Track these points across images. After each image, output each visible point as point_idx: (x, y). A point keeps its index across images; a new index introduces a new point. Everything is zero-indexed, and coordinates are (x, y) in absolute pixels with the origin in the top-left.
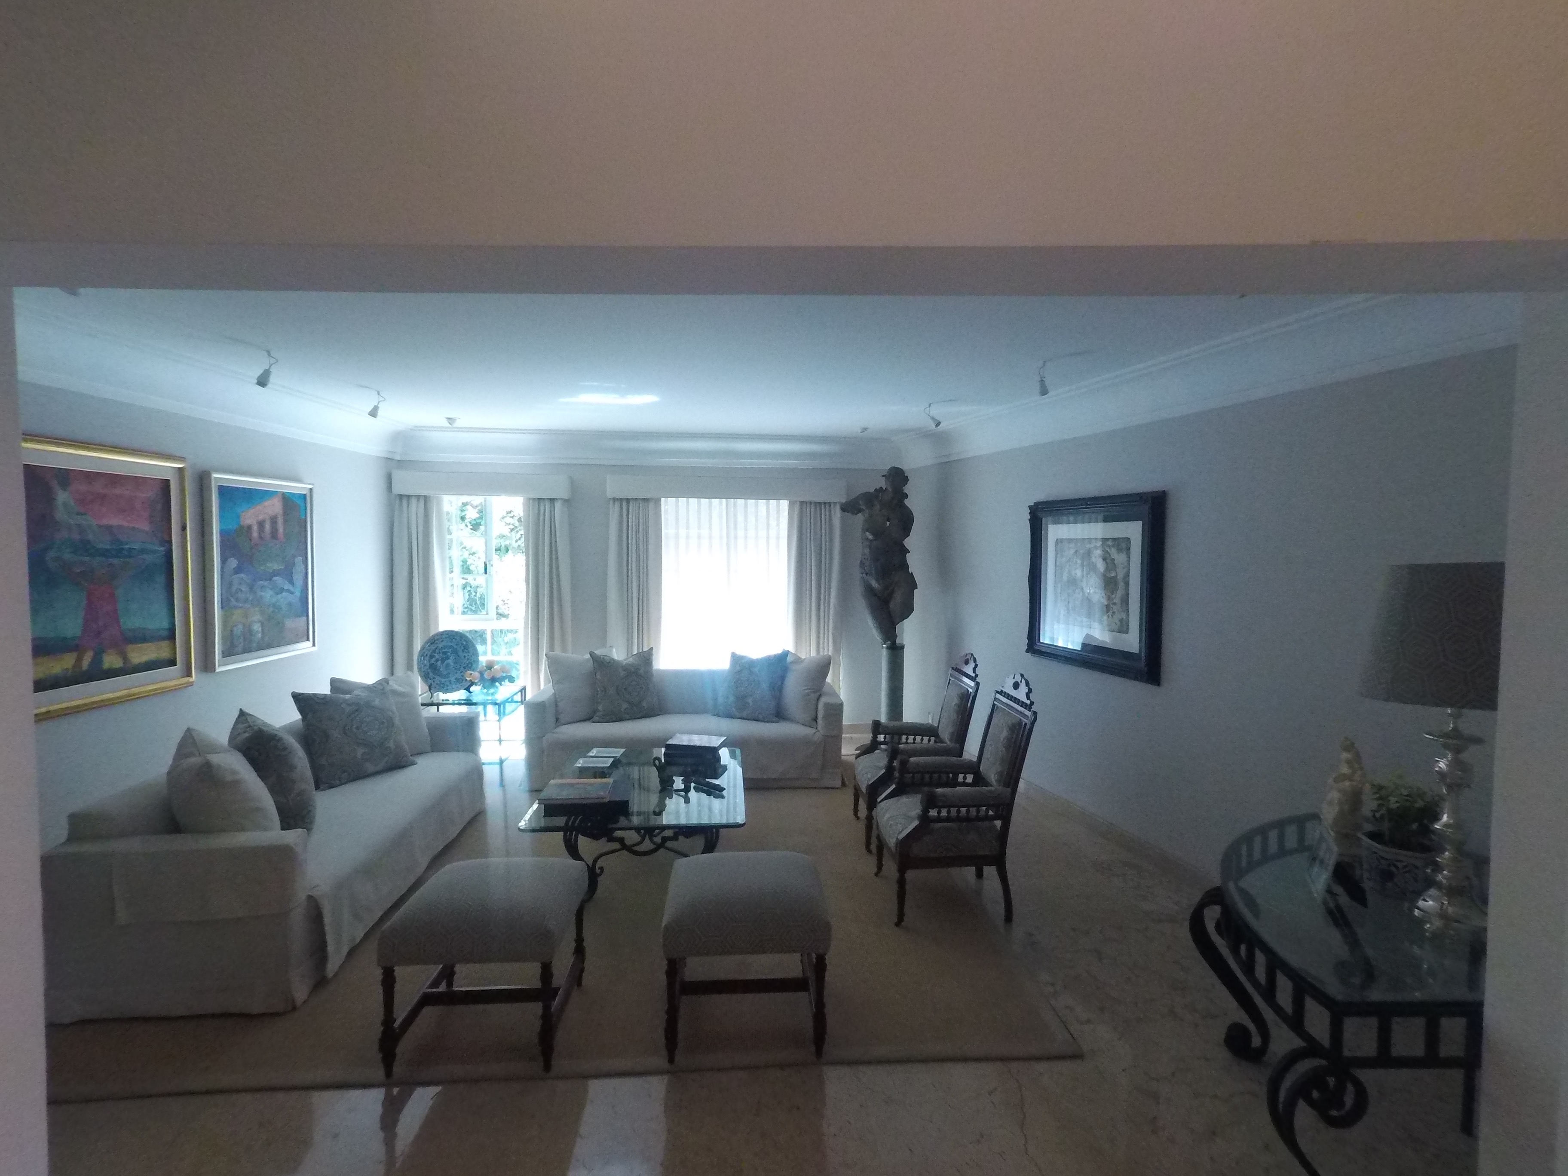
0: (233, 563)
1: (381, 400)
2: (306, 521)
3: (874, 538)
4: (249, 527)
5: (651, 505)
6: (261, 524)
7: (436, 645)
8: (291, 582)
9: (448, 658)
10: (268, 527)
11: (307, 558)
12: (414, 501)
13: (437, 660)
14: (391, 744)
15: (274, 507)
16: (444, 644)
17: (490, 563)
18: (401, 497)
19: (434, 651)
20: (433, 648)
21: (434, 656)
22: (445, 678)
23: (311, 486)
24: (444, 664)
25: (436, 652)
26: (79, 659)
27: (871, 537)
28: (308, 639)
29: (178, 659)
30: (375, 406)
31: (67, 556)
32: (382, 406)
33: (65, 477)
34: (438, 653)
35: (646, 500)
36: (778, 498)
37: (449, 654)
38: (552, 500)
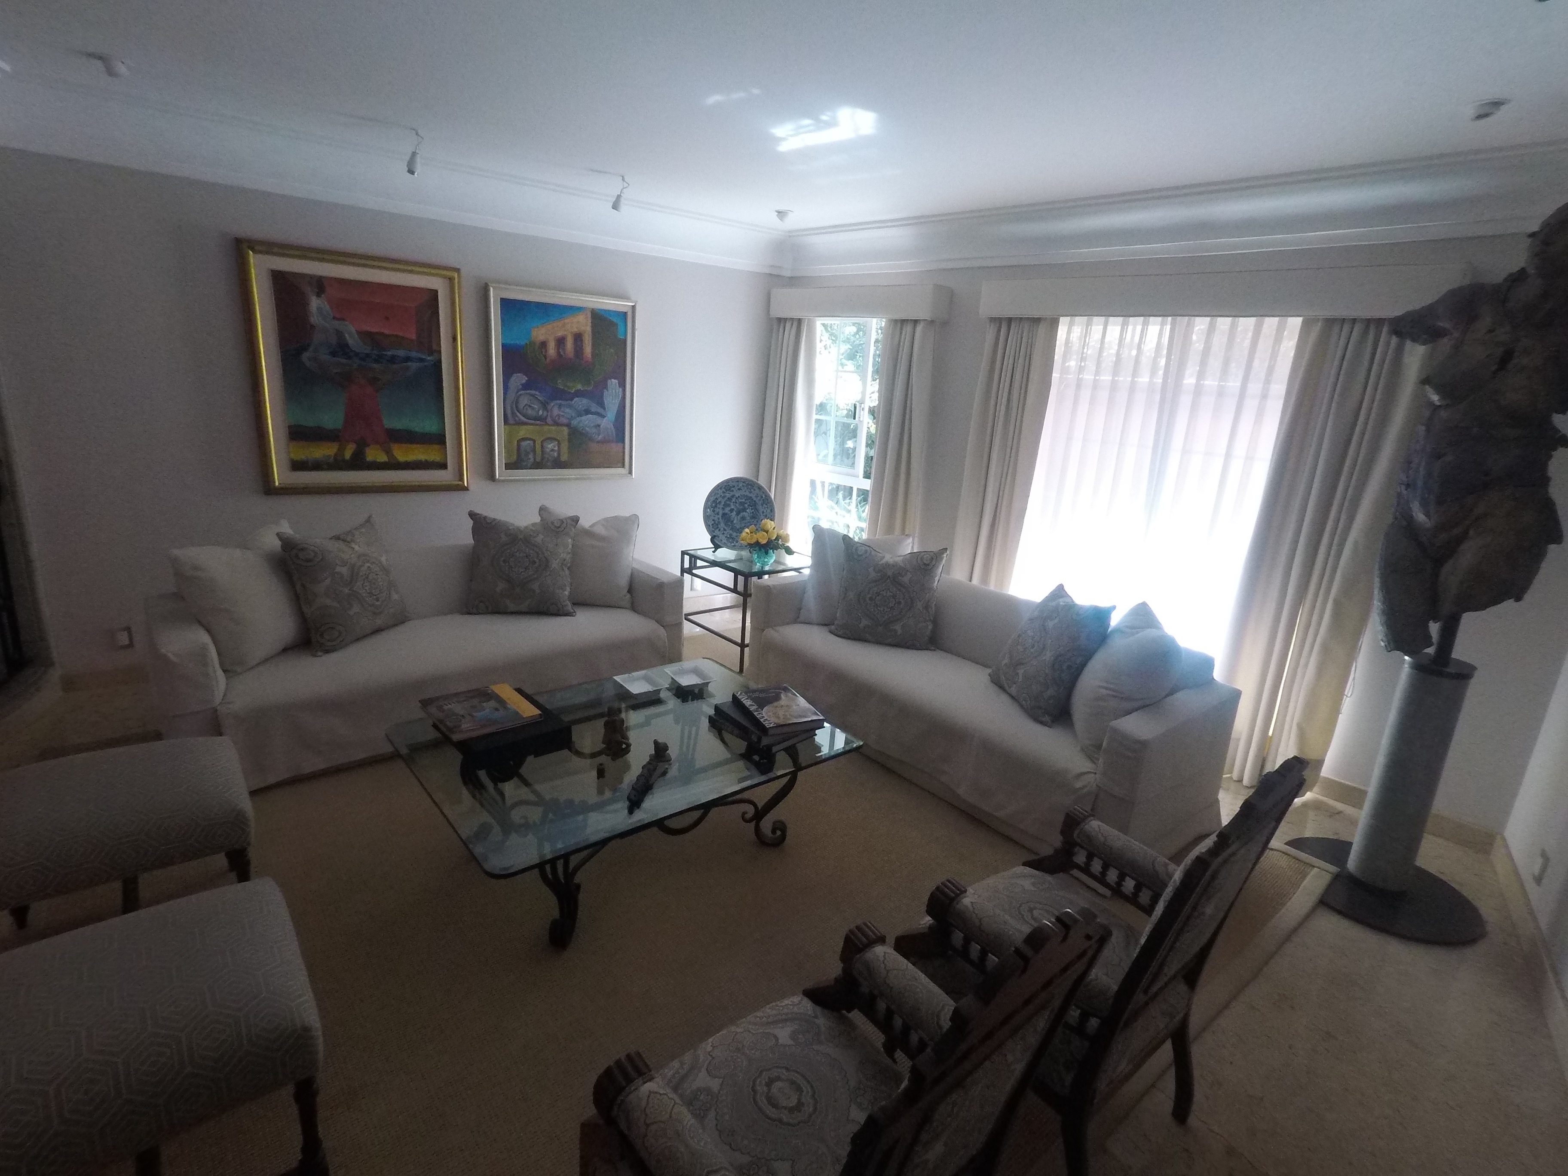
0: (519, 379)
1: (625, 186)
2: (625, 341)
3: (1444, 403)
4: (544, 344)
5: (1042, 329)
6: (561, 341)
7: (732, 493)
8: (602, 404)
9: (744, 510)
10: (569, 345)
11: (625, 380)
12: (788, 325)
13: (732, 510)
14: (535, 586)
15: (583, 324)
16: (742, 492)
17: (861, 406)
18: (780, 320)
19: (730, 499)
20: (728, 495)
21: (729, 505)
22: (737, 533)
23: (633, 304)
24: (739, 517)
25: (733, 501)
26: (341, 449)
27: (1435, 398)
28: (623, 466)
29: (448, 462)
30: (618, 195)
31: (325, 357)
32: (626, 194)
33: (320, 284)
34: (734, 502)
35: (1036, 321)
36: (1285, 314)
37: (746, 505)
38: (916, 322)
